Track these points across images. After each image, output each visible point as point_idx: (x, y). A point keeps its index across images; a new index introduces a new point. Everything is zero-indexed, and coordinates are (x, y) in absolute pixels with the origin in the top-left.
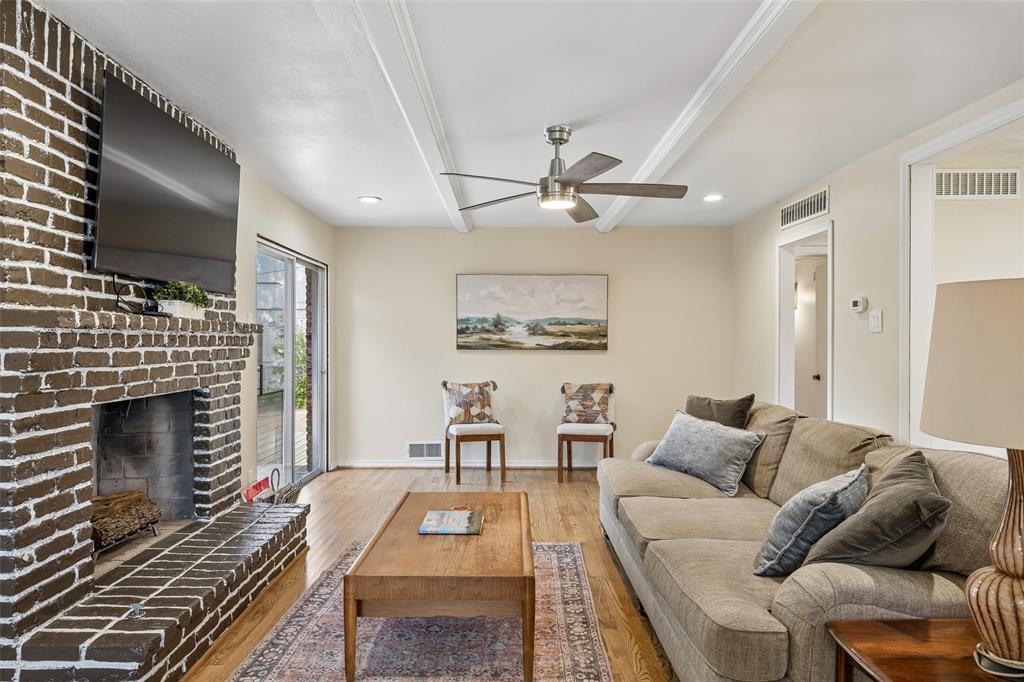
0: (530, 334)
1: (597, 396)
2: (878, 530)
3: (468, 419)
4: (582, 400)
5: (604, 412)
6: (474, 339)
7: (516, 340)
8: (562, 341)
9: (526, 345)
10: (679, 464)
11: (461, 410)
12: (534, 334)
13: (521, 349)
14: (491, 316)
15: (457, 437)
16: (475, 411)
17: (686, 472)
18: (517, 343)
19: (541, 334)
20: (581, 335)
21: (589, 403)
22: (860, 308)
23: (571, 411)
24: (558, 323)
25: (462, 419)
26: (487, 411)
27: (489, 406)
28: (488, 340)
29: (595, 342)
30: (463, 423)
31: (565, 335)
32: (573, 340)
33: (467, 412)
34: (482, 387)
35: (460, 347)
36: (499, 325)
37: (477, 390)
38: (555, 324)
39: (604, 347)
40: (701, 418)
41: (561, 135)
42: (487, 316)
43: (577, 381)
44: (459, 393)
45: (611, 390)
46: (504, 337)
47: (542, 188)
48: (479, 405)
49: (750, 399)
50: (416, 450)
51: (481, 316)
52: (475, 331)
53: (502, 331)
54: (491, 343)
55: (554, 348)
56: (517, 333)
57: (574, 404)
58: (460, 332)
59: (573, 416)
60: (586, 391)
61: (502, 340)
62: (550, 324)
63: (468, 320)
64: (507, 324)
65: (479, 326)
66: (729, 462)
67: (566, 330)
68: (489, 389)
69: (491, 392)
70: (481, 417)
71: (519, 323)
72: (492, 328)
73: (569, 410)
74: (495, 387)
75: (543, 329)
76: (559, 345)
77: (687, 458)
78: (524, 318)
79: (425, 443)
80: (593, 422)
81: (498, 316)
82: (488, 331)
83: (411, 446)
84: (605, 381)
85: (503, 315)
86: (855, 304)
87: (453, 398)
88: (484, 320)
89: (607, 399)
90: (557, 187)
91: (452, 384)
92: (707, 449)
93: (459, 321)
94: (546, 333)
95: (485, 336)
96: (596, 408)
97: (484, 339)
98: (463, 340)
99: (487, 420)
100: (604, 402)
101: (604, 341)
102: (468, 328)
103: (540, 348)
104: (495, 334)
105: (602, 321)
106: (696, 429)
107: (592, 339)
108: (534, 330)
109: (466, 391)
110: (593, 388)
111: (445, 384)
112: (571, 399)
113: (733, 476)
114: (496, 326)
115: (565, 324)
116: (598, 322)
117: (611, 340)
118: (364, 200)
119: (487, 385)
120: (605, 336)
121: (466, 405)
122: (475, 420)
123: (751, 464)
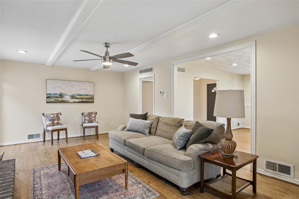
0: (71, 98)
1: (93, 115)
2: (202, 136)
3: (53, 125)
4: (89, 117)
5: (95, 119)
6: (53, 100)
7: (67, 100)
8: (81, 100)
9: (71, 102)
10: (134, 130)
11: (51, 122)
12: (72, 98)
13: (68, 103)
14: (59, 93)
15: (52, 130)
16: (55, 122)
17: (136, 132)
18: (67, 101)
19: (75, 98)
20: (87, 99)
21: (91, 117)
22: (162, 93)
23: (86, 120)
24: (80, 95)
25: (51, 125)
26: (59, 122)
27: (60, 120)
28: (57, 100)
29: (91, 101)
30: (52, 126)
31: (82, 99)
32: (84, 100)
33: (53, 123)
34: (57, 114)
35: (47, 102)
36: (61, 95)
37: (56, 115)
38: (79, 96)
39: (93, 102)
40: (136, 119)
41: (108, 45)
42: (57, 93)
43: (86, 112)
44: (50, 117)
45: (96, 114)
46: (63, 99)
47: (104, 58)
48: (57, 120)
49: (147, 113)
50: (30, 137)
51: (55, 93)
52: (53, 97)
53: (62, 97)
54: (58, 101)
55: (79, 102)
56: (67, 98)
57: (87, 118)
58: (48, 97)
59: (86, 121)
60: (90, 114)
61: (62, 100)
62: (78, 96)
63: (50, 94)
64: (64, 95)
65: (55, 96)
66: (146, 128)
67: (83, 97)
68: (59, 115)
69: (60, 116)
70: (58, 124)
71: (68, 95)
72: (59, 96)
73: (85, 120)
74: (61, 114)
75: (76, 97)
76: (80, 101)
77: (136, 128)
78: (70, 94)
79: (34, 134)
80: (92, 123)
81: (61, 93)
82: (58, 97)
83: (28, 135)
84: (95, 111)
85: (62, 92)
86: (161, 92)
87: (47, 119)
88: (56, 94)
89: (95, 116)
90: (108, 59)
91: (46, 114)
92: (141, 126)
93: (47, 94)
94: (76, 98)
95: (56, 99)
96: (93, 119)
97: (56, 100)
98: (49, 100)
99: (60, 124)
100: (95, 117)
101: (93, 100)
102: (50, 96)
103: (74, 102)
104: (60, 98)
105: (93, 95)
106: (137, 121)
107: (89, 100)
108: (73, 97)
109: (52, 116)
110: (92, 113)
111: (43, 114)
112: (86, 116)
113: (147, 131)
114: (60, 96)
115: (82, 95)
116: (91, 95)
117: (95, 100)
118: (19, 51)
119: (58, 114)
120: (93, 99)
121: (53, 120)
122: (56, 125)
123: (150, 128)
